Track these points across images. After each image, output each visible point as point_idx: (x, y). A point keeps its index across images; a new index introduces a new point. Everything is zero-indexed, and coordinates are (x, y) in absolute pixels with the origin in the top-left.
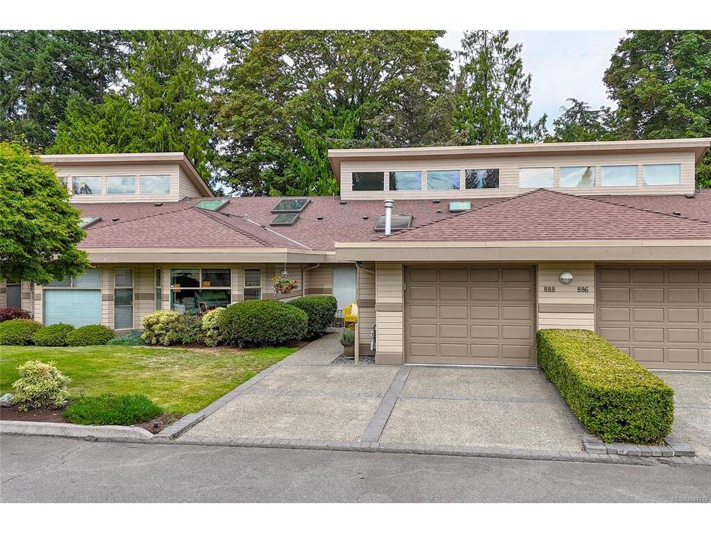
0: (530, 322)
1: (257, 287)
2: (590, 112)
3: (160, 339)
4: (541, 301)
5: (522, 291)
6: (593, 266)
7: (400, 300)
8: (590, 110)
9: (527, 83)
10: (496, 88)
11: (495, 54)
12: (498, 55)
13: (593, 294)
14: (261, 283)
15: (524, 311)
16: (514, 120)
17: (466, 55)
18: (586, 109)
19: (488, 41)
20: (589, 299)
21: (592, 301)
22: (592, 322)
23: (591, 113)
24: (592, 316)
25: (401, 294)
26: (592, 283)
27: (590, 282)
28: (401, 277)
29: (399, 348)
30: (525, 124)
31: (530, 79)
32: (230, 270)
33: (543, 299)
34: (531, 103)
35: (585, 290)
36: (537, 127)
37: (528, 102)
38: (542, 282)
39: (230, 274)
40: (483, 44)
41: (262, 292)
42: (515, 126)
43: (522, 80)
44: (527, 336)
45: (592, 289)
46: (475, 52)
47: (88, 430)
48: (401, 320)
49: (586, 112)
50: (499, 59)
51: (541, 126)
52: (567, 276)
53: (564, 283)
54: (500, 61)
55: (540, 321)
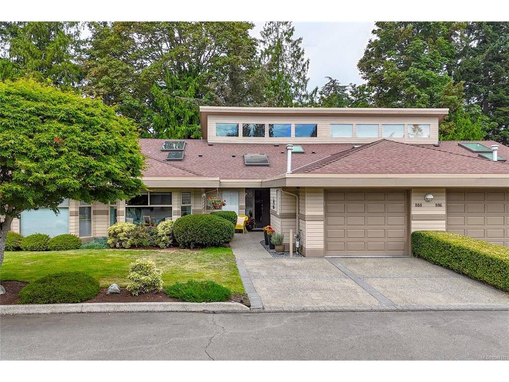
0: (405, 227)
1: (189, 205)
2: (340, 87)
3: (123, 244)
4: (413, 213)
5: (400, 206)
6: (445, 190)
7: (322, 213)
8: (340, 85)
9: (306, 65)
10: (285, 67)
11: (284, 43)
12: (286, 44)
13: (445, 208)
14: (192, 202)
15: (401, 220)
16: (296, 90)
17: (264, 42)
18: (337, 84)
19: (280, 34)
20: (442, 211)
21: (444, 213)
22: (444, 226)
23: (342, 87)
24: (444, 222)
25: (322, 209)
26: (444, 201)
27: (443, 200)
28: (322, 198)
29: (321, 246)
30: (303, 93)
31: (308, 62)
32: (171, 193)
33: (415, 211)
34: (309, 79)
35: (440, 205)
36: (311, 95)
37: (306, 79)
38: (414, 200)
39: (171, 195)
40: (276, 36)
41: (192, 208)
42: (297, 94)
43: (303, 63)
44: (403, 236)
45: (444, 205)
46: (271, 41)
47: (203, 306)
48: (322, 226)
49: (337, 86)
50: (288, 47)
51: (314, 95)
52: (430, 197)
53: (428, 201)
54: (288, 49)
55: (413, 226)
